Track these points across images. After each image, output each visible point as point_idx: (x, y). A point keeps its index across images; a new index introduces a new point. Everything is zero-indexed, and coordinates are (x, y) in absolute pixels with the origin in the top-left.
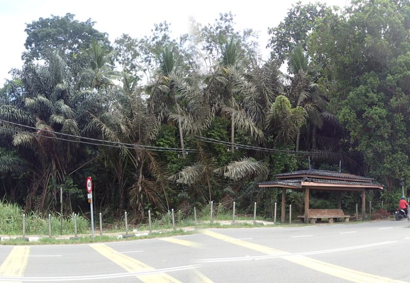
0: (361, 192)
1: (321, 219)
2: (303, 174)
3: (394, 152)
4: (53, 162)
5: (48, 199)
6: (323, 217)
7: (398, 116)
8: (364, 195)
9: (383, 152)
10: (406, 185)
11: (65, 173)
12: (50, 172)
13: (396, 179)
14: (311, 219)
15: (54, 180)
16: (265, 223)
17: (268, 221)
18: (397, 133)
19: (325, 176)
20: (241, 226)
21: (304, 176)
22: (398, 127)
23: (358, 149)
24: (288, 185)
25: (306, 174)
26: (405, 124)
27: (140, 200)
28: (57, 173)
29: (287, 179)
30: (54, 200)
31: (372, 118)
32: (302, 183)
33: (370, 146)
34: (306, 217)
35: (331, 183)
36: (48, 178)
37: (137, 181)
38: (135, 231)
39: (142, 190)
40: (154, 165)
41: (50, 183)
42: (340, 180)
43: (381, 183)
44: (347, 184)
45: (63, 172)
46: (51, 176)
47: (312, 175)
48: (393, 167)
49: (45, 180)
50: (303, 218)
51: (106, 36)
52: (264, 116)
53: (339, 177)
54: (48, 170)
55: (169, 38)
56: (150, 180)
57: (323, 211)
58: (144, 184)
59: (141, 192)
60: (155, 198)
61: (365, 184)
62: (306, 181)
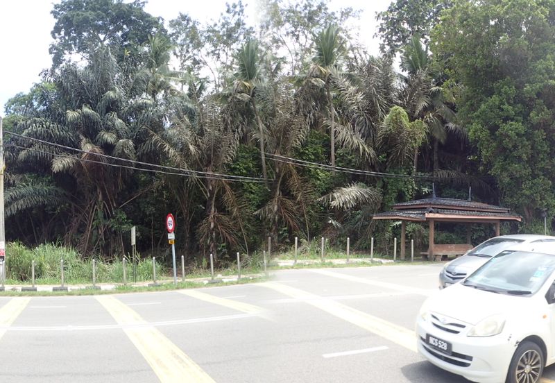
0: (495, 224)
1: (446, 256)
2: (427, 204)
3: (534, 176)
4: (98, 191)
5: (94, 239)
6: (450, 254)
7: (540, 133)
8: (499, 228)
9: (521, 177)
10: (549, 216)
11: (115, 205)
12: (95, 204)
13: (537, 209)
14: (436, 255)
15: (100, 215)
16: (384, 261)
17: (386, 258)
18: (538, 154)
19: (453, 206)
20: (357, 265)
21: (428, 206)
22: (539, 148)
23: (492, 172)
24: (409, 217)
25: (430, 204)
26: (548, 143)
27: (212, 239)
28: (104, 205)
29: (407, 209)
30: (101, 239)
31: (508, 136)
32: (426, 214)
33: (506, 170)
34: (431, 254)
35: (460, 215)
36: (92, 212)
37: (208, 216)
38: (219, 276)
39: (214, 227)
40: (229, 196)
41: (96, 218)
42: (470, 211)
43: (519, 213)
44: (479, 215)
45: (113, 205)
46: (96, 210)
47: (438, 205)
48: (532, 194)
49: (89, 215)
50: (427, 255)
51: (161, 21)
52: (375, 130)
53: (469, 207)
54: (93, 202)
55: (244, 24)
56: (224, 215)
57: (449, 246)
58: (217, 219)
59: (213, 230)
60: (230, 236)
61: (499, 214)
62: (431, 212)
